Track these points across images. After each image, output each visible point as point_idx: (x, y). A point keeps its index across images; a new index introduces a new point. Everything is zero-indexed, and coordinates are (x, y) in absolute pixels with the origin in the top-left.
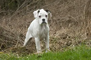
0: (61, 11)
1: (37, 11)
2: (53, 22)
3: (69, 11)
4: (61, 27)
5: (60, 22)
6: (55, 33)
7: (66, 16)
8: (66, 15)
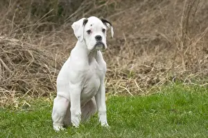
0: (142, 23)
1: (82, 20)
2: (129, 43)
3: (156, 23)
4: (142, 51)
5: (140, 43)
6: (132, 62)
7: (152, 33)
8: (151, 30)
